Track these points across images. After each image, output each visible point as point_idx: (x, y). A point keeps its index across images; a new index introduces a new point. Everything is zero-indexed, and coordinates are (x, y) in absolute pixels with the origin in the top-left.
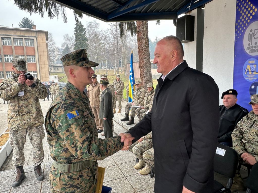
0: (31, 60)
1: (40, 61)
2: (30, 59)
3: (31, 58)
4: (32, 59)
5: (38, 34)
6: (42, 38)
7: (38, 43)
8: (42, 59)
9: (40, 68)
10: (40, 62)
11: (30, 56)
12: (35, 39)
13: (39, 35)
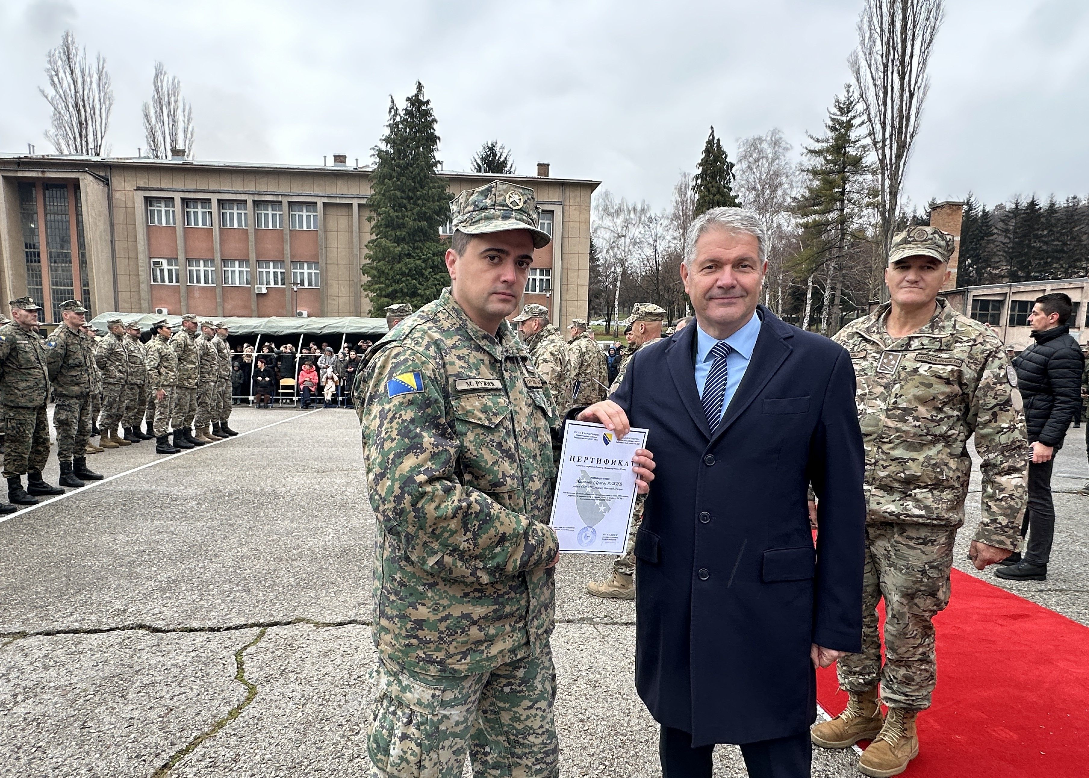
0: (538, 283)
1: (564, 288)
2: (534, 280)
3: (538, 277)
4: (541, 280)
5: (567, 193)
6: (578, 208)
7: (566, 224)
8: (570, 280)
9: (563, 313)
10: (564, 292)
11: (536, 269)
12: (558, 210)
13: (572, 195)
